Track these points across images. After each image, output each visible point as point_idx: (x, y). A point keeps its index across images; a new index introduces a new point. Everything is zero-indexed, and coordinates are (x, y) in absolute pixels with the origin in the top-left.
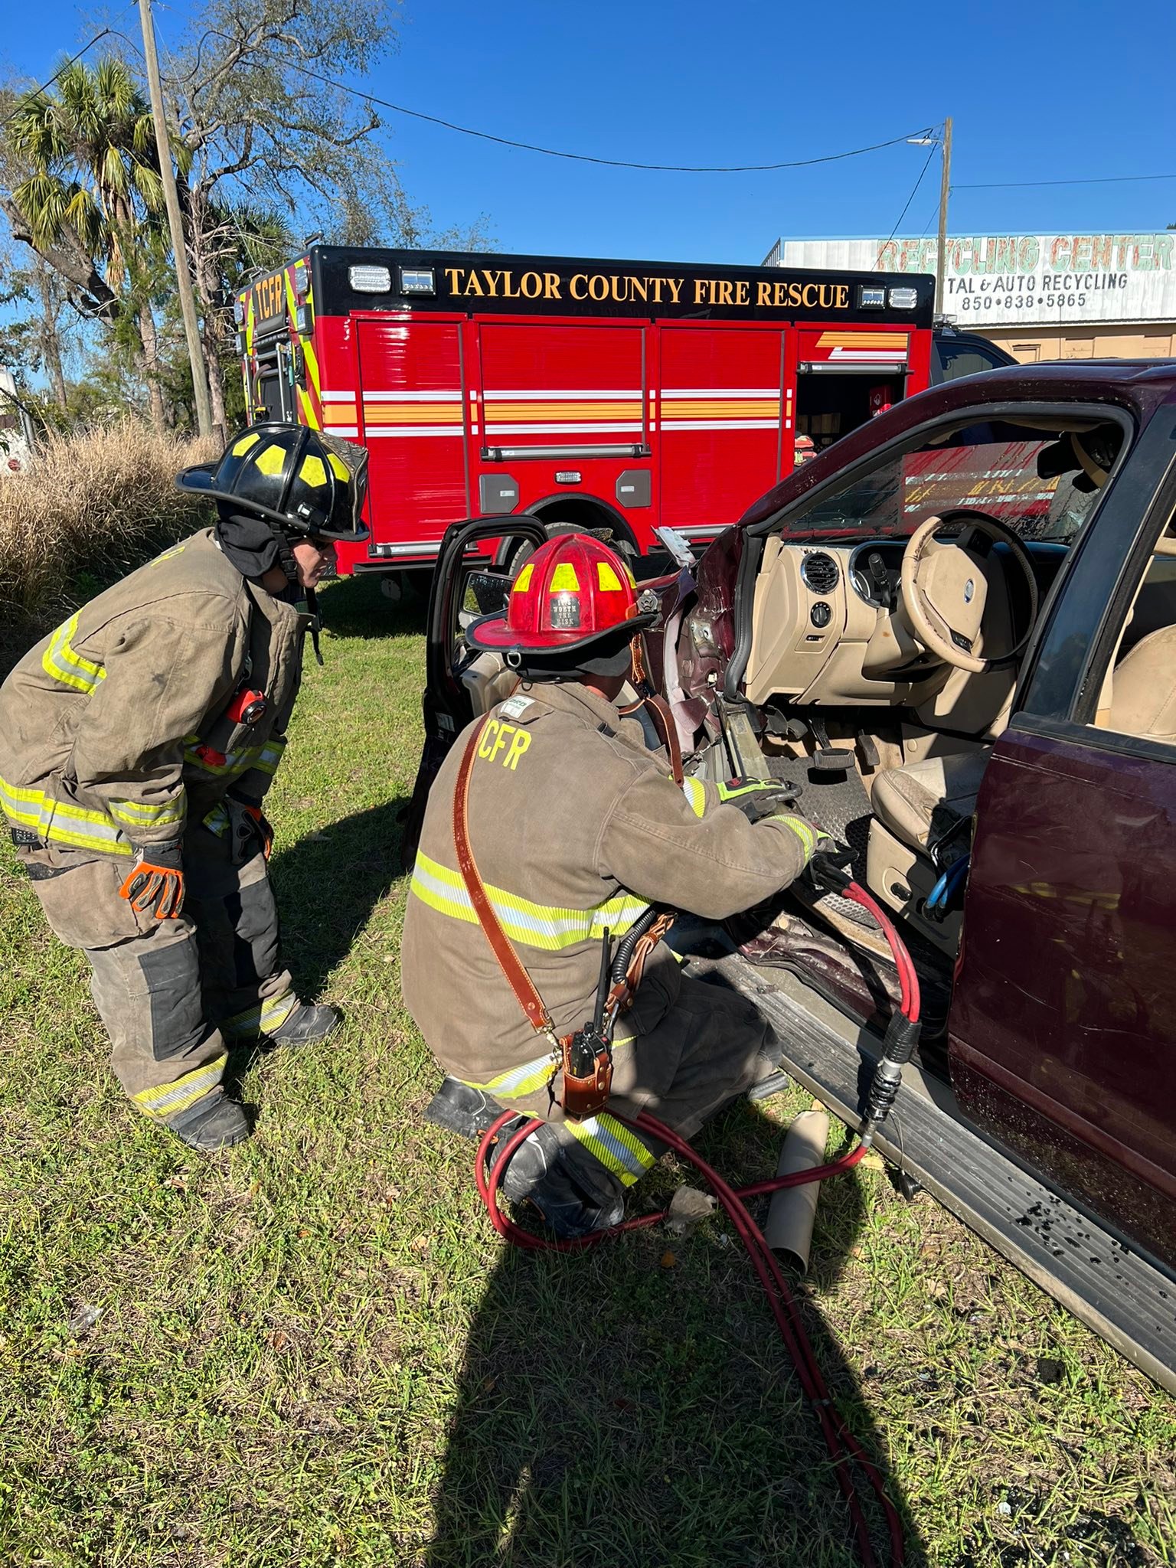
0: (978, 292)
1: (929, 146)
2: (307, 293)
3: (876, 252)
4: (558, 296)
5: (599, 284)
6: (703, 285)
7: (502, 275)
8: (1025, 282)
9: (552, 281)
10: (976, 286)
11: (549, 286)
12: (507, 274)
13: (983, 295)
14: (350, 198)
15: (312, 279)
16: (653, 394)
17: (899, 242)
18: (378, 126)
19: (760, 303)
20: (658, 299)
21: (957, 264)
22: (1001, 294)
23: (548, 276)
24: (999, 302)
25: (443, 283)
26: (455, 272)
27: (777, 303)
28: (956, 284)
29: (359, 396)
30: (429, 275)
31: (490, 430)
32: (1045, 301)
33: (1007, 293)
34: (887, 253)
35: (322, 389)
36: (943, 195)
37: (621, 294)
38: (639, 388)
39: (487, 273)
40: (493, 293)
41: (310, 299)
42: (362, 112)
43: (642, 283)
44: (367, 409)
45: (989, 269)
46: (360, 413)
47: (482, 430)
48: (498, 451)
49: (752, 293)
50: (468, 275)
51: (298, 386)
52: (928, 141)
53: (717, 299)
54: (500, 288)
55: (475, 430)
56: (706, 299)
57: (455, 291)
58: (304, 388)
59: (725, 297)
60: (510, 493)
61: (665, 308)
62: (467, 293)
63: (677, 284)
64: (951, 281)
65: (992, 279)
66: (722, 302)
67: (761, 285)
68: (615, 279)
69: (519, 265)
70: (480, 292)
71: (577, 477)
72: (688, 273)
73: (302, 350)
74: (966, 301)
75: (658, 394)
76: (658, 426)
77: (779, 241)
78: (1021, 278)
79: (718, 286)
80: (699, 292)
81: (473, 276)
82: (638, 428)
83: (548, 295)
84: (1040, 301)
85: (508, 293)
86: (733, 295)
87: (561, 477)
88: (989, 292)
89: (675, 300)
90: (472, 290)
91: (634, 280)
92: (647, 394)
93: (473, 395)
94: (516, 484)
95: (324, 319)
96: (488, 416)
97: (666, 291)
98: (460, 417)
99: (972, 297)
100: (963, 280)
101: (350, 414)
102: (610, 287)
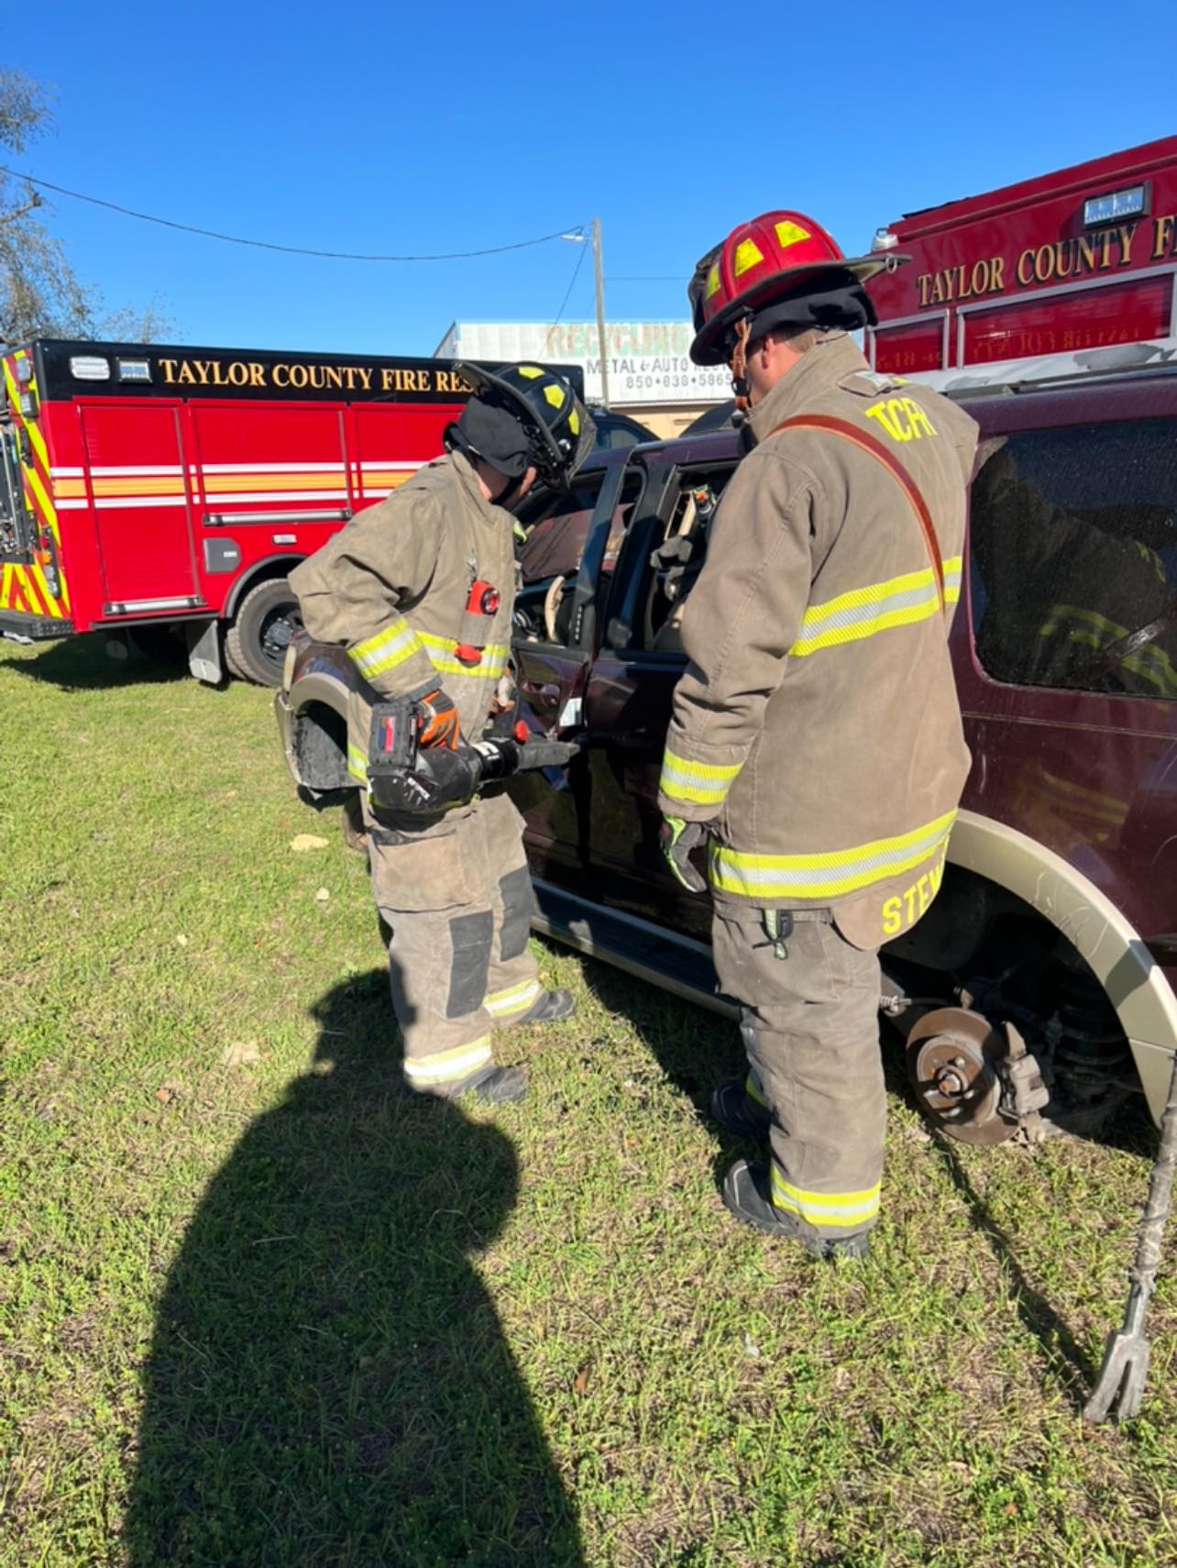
0: (639, 372)
1: (579, 243)
2: (29, 381)
3: (545, 335)
4: (263, 383)
5: (298, 374)
6: (389, 374)
7: (212, 366)
8: (679, 363)
9: (257, 370)
10: (637, 367)
11: (254, 375)
12: (216, 365)
13: (644, 375)
14: (16, 275)
15: (35, 369)
16: (354, 467)
17: (564, 326)
18: (39, 205)
19: (439, 389)
20: (351, 385)
21: (618, 346)
22: (659, 374)
23: (253, 366)
24: (658, 381)
25: (157, 372)
26: (168, 363)
27: (454, 389)
28: (619, 365)
29: (87, 472)
30: (145, 366)
31: (210, 499)
32: (698, 380)
33: (664, 373)
34: (555, 335)
35: (51, 465)
36: (598, 286)
37: (318, 381)
38: (339, 460)
39: (198, 364)
40: (204, 380)
41: (33, 386)
42: (21, 190)
43: (336, 372)
44: (95, 483)
45: (647, 351)
46: (89, 487)
47: (203, 499)
48: (219, 517)
49: (432, 380)
50: (180, 365)
51: (24, 464)
52: (579, 238)
53: (402, 385)
54: (210, 375)
55: (196, 500)
56: (393, 385)
57: (170, 379)
58: (30, 464)
59: (409, 384)
60: (232, 554)
61: (359, 392)
62: (181, 381)
63: (366, 372)
64: (615, 362)
65: (650, 360)
66: (406, 388)
67: (439, 374)
68: (312, 369)
69: (226, 357)
70: (192, 380)
71: (292, 538)
72: (376, 364)
73: (27, 432)
74: (630, 380)
75: (359, 467)
76: (361, 494)
77: (454, 325)
78: (675, 360)
79: (402, 375)
80: (386, 380)
81: (185, 366)
82: (343, 495)
83: (254, 382)
84: (694, 380)
85: (217, 381)
86: (416, 382)
87: (278, 539)
88: (648, 372)
89: (366, 386)
90: (186, 379)
91: (330, 370)
92: (348, 467)
93: (193, 469)
94: (237, 546)
95: (49, 405)
96: (208, 487)
97: (357, 378)
98: (182, 489)
99: (634, 376)
100: (625, 362)
101: (79, 488)
102: (309, 376)
